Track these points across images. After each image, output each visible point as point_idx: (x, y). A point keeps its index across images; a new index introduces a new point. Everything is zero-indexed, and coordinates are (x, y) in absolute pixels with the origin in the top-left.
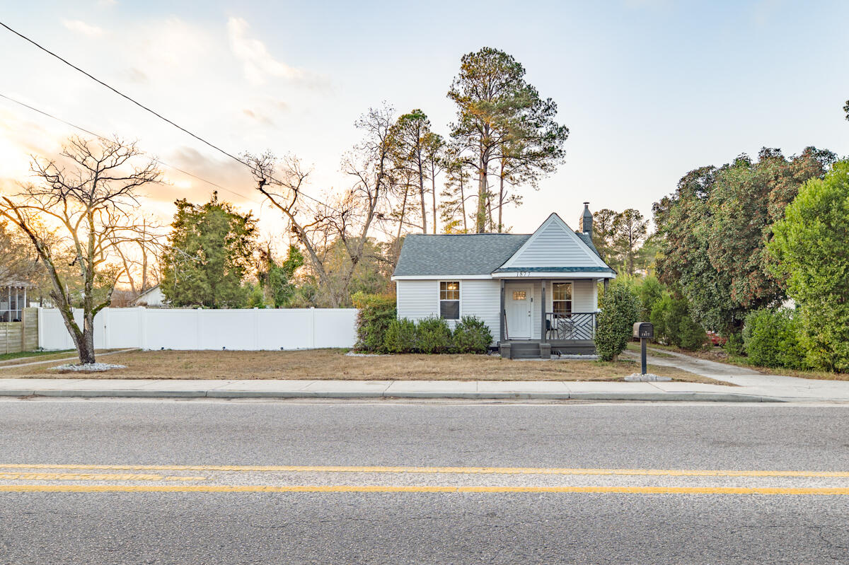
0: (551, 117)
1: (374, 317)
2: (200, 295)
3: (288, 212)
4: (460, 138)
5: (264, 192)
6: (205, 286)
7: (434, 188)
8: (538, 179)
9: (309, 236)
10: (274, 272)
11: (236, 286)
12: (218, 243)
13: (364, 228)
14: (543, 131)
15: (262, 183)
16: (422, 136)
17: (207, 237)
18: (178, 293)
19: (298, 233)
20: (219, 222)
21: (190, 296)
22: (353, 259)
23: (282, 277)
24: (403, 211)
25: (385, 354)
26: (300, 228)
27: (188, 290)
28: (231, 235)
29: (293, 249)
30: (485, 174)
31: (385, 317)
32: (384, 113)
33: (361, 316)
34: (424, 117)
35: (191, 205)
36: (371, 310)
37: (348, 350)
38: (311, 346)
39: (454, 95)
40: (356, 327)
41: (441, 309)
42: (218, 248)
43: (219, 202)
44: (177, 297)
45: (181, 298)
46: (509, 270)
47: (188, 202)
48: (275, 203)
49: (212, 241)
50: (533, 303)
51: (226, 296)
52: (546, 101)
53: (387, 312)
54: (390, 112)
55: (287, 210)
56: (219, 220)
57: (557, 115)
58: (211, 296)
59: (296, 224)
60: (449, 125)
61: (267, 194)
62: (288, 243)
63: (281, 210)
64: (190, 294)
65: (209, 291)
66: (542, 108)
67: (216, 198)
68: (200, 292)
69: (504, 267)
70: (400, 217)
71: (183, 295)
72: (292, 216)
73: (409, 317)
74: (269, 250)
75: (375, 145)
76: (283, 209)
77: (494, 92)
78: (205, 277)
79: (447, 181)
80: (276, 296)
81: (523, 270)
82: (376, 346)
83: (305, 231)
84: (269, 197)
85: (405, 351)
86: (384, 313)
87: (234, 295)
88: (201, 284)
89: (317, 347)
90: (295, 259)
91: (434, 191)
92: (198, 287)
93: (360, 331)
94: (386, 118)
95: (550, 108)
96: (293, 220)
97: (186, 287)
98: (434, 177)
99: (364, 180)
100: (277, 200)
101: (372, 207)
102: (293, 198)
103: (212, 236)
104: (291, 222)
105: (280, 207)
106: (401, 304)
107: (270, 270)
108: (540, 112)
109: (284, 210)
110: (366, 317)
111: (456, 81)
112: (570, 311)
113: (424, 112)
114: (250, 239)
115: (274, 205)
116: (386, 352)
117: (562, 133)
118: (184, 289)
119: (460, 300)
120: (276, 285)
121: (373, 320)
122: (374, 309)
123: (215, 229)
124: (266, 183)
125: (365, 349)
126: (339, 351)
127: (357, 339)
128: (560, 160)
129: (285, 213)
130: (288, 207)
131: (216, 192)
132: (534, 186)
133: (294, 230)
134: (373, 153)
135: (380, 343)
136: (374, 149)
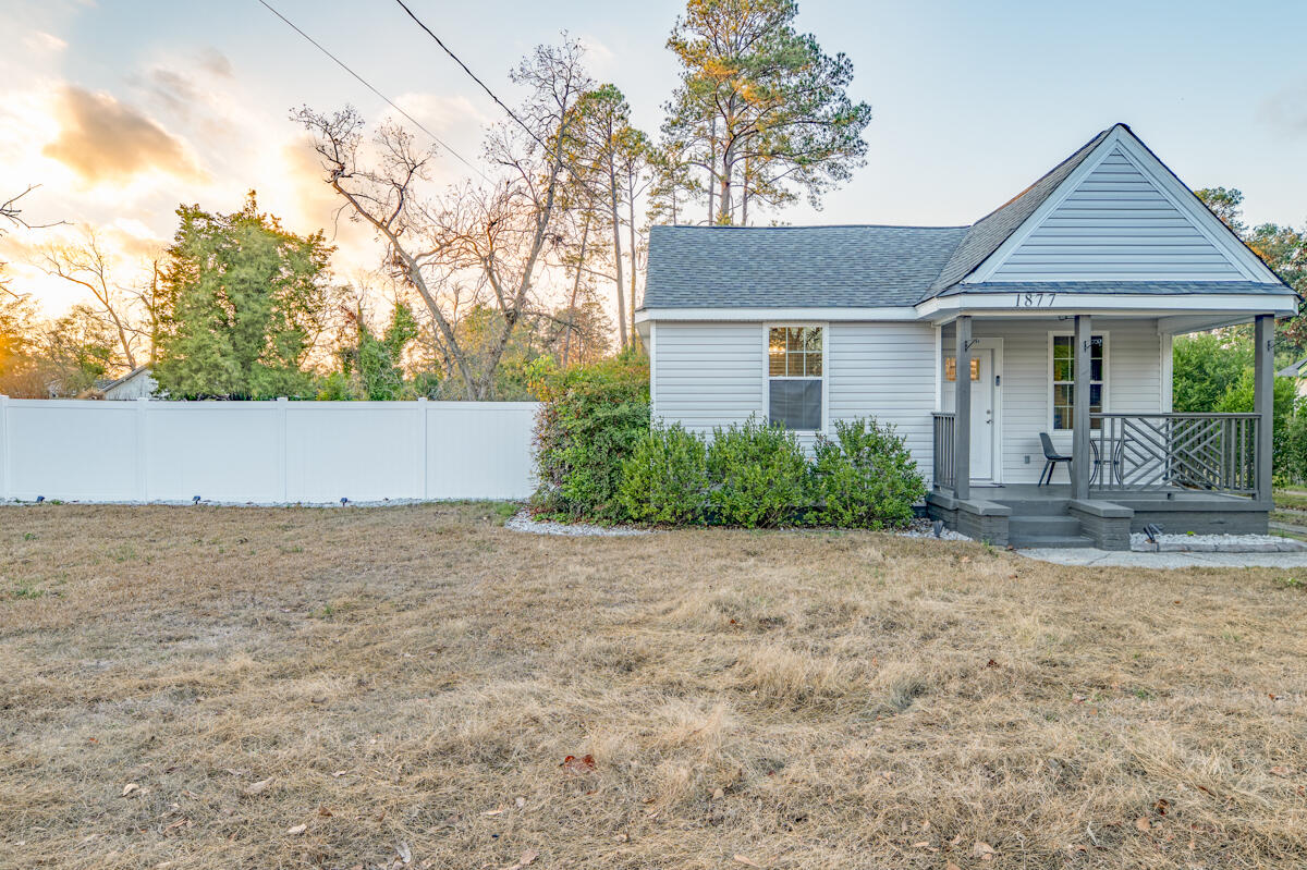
0: (843, 86)
1: (589, 423)
2: (221, 382)
3: (387, 228)
4: (678, 132)
5: (341, 191)
6: (228, 363)
7: (632, 217)
8: (822, 192)
9: (425, 273)
10: (368, 347)
11: (293, 366)
12: (255, 286)
13: (526, 262)
14: (830, 108)
15: (339, 172)
16: (615, 130)
17: (234, 274)
18: (182, 378)
19: (405, 266)
20: (256, 246)
21: (201, 383)
22: (508, 316)
23: (382, 355)
24: (582, 255)
25: (619, 523)
26: (408, 257)
27: (197, 371)
28: (285, 273)
29: (402, 310)
30: (728, 184)
31: (618, 422)
32: (565, 53)
33: (552, 418)
34: (621, 97)
35: (205, 216)
36: (580, 404)
37: (514, 509)
38: (418, 494)
39: (676, 45)
40: (535, 448)
41: (772, 402)
42: (255, 295)
43: (259, 212)
44: (179, 384)
45: (185, 387)
46: (987, 288)
47: (202, 210)
48: (363, 213)
49: (243, 281)
50: (998, 390)
51: (270, 383)
52: (835, 59)
53: (624, 408)
54: (574, 53)
55: (385, 224)
56: (257, 242)
57: (851, 83)
58: (241, 383)
59: (401, 250)
60: (664, 105)
61: (348, 195)
62: (393, 299)
63: (372, 225)
64: (201, 379)
65: (236, 374)
66: (829, 69)
67: (254, 203)
68: (220, 375)
69: (974, 279)
70: (577, 265)
71: (189, 382)
72: (394, 237)
73: (684, 422)
74: (360, 311)
75: (546, 113)
76: (377, 223)
77: (742, 46)
78: (228, 348)
79: (649, 208)
80: (372, 387)
81: (1031, 289)
82: (593, 503)
83: (418, 263)
84: (352, 200)
85: (683, 520)
86: (617, 412)
87: (285, 382)
88: (220, 360)
89: (432, 496)
90: (403, 326)
91: (632, 221)
92: (216, 366)
93: (545, 456)
94: (567, 62)
95: (842, 70)
96: (396, 244)
97: (195, 367)
98: (632, 199)
99: (527, 175)
100: (367, 205)
101: (542, 224)
102: (396, 205)
103: (243, 271)
104: (392, 248)
105: (373, 220)
106: (661, 389)
107: (361, 345)
108: (823, 76)
109: (379, 225)
110: (568, 422)
111: (681, 24)
112: (1099, 410)
113: (619, 88)
114: (318, 282)
115: (361, 216)
116: (621, 518)
117: (860, 115)
118: (191, 370)
119: (825, 378)
120: (371, 370)
121: (584, 432)
122: (589, 400)
123: (250, 259)
124: (346, 173)
125: (561, 508)
126: (492, 511)
127: (538, 482)
128: (858, 159)
129: (381, 231)
130: (388, 219)
131: (254, 192)
132: (814, 204)
133: (398, 262)
134: (544, 128)
135: (605, 493)
136: (546, 121)
